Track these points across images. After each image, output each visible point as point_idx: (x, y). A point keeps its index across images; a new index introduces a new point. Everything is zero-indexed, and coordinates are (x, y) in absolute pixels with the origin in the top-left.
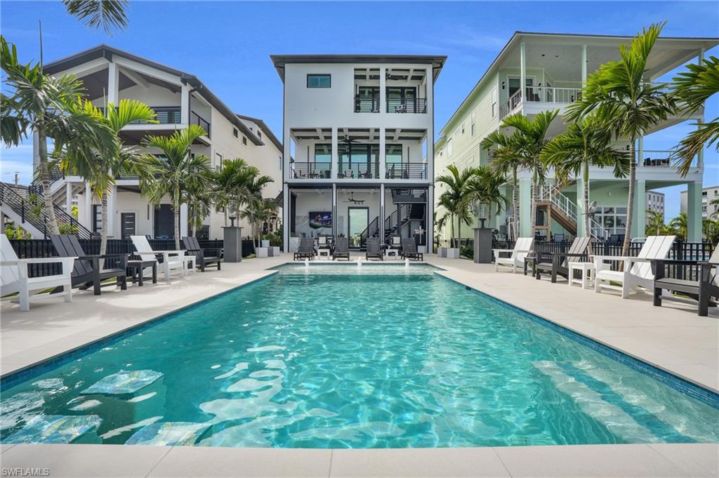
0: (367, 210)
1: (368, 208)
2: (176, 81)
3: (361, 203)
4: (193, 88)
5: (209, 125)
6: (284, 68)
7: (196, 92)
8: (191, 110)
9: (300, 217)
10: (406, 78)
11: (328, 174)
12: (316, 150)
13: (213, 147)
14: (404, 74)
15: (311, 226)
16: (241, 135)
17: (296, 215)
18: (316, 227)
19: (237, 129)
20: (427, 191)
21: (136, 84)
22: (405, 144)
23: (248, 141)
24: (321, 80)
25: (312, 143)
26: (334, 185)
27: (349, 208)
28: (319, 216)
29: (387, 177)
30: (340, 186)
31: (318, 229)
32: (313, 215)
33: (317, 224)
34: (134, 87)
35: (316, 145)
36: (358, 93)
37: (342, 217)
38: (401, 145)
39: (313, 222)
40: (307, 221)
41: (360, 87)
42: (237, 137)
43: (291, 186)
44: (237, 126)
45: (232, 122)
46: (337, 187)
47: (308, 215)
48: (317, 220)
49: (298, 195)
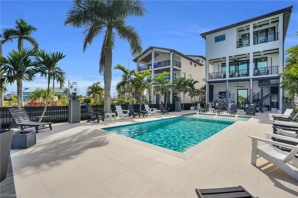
0: (247, 90)
1: (247, 89)
2: (169, 52)
3: (244, 87)
4: (174, 53)
5: (180, 63)
6: (206, 37)
7: (175, 54)
8: (173, 60)
9: (215, 94)
10: (268, 24)
11: (225, 76)
12: (222, 66)
13: (182, 71)
14: (267, 22)
15: (220, 97)
16: (193, 64)
17: (214, 93)
18: (222, 98)
19: (192, 62)
20: (278, 80)
21: (159, 54)
22: (269, 57)
23: (197, 65)
24: (221, 38)
25: (220, 64)
26: (227, 81)
27: (238, 90)
28: (223, 93)
29: (254, 75)
30: (229, 81)
31: (222, 99)
32: (220, 93)
33: (222, 97)
34: (159, 56)
35: (222, 64)
36: (241, 38)
37: (234, 94)
38: (267, 57)
39: (220, 96)
40: (218, 96)
41: (242, 35)
42: (192, 65)
43: (209, 82)
44: (192, 61)
45: (190, 60)
46: (228, 82)
47: (218, 93)
48: (222, 95)
49: (214, 85)
